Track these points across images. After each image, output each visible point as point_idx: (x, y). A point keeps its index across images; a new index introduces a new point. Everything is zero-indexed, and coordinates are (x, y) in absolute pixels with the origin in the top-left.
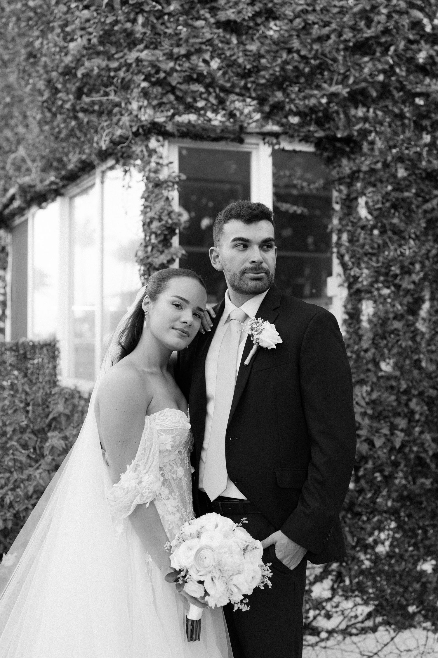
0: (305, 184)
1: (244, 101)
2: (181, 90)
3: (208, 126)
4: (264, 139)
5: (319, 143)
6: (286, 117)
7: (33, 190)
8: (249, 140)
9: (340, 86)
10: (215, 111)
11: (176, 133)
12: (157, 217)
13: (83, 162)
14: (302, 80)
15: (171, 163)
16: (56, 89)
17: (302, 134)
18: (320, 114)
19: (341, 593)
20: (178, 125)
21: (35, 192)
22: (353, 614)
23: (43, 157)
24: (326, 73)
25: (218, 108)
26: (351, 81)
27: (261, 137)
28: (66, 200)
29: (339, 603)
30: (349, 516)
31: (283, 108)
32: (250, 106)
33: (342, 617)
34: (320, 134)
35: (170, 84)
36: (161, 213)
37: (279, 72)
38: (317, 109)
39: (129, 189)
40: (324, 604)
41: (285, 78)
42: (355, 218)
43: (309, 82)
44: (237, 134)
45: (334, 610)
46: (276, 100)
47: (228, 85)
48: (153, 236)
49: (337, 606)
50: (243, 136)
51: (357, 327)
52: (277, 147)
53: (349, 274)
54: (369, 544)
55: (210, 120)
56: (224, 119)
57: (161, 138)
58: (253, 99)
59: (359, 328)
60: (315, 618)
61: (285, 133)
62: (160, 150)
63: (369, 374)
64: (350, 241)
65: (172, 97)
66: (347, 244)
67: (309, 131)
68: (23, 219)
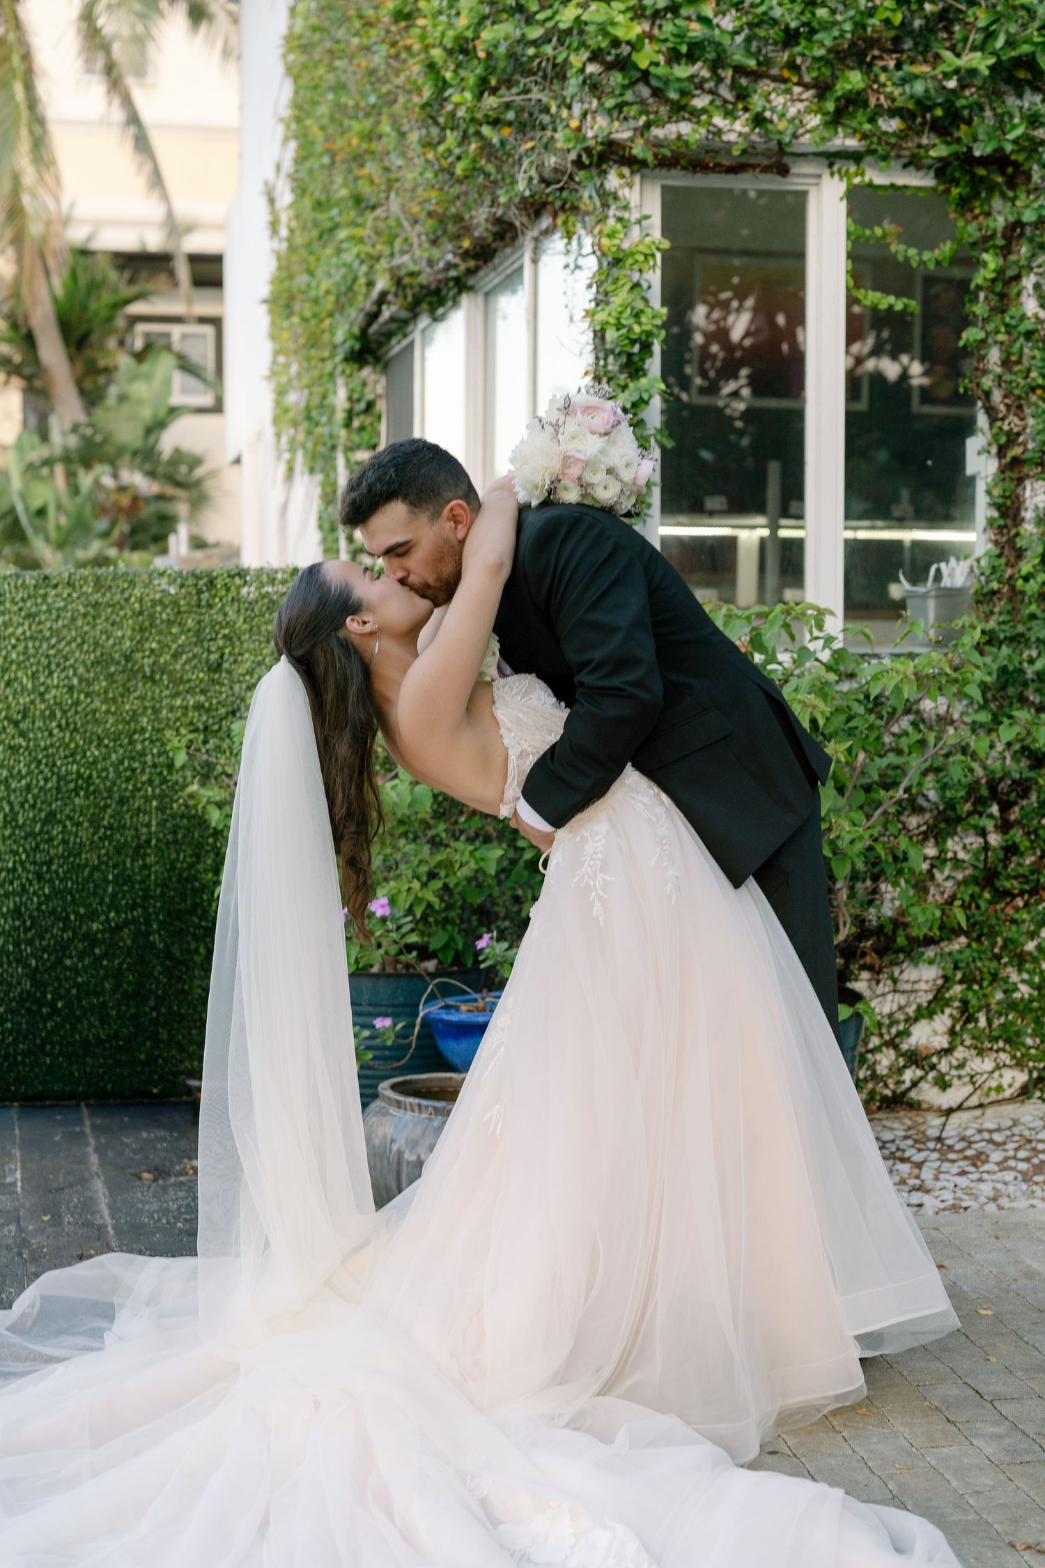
0: (912, 252)
1: (788, 91)
2: (657, 77)
3: (716, 144)
4: (831, 165)
5: (942, 170)
6: (872, 120)
7: (416, 281)
8: (798, 168)
9: (979, 54)
10: (730, 114)
11: (651, 160)
12: (612, 321)
13: (498, 221)
14: (908, 44)
15: (647, 217)
16: (445, 81)
17: (906, 153)
18: (939, 112)
19: (968, 1042)
20: (658, 144)
21: (422, 287)
22: (994, 1084)
23: (430, 214)
24: (957, 28)
25: (735, 108)
26: (1000, 42)
27: (826, 162)
28: (480, 299)
29: (965, 1060)
30: (987, 895)
31: (865, 103)
32: (801, 101)
33: (970, 1088)
34: (940, 151)
35: (635, 66)
36: (621, 313)
37: (853, 32)
38: (929, 103)
39: (578, 272)
40: (935, 1059)
41: (872, 43)
42: (1012, 317)
43: (921, 48)
44: (774, 159)
45: (954, 1072)
46: (848, 87)
47: (752, 63)
48: (611, 359)
49: (961, 1066)
50: (786, 160)
51: (1013, 532)
52: (857, 180)
53: (1001, 429)
54: (1030, 954)
55: (719, 132)
56: (747, 129)
57: (626, 171)
58: (807, 87)
59: (1017, 534)
60: (915, 1084)
61: (872, 152)
62: (624, 193)
63: (1033, 623)
64: (1006, 363)
65: (645, 92)
66: (999, 370)
67: (919, 146)
68: (405, 342)
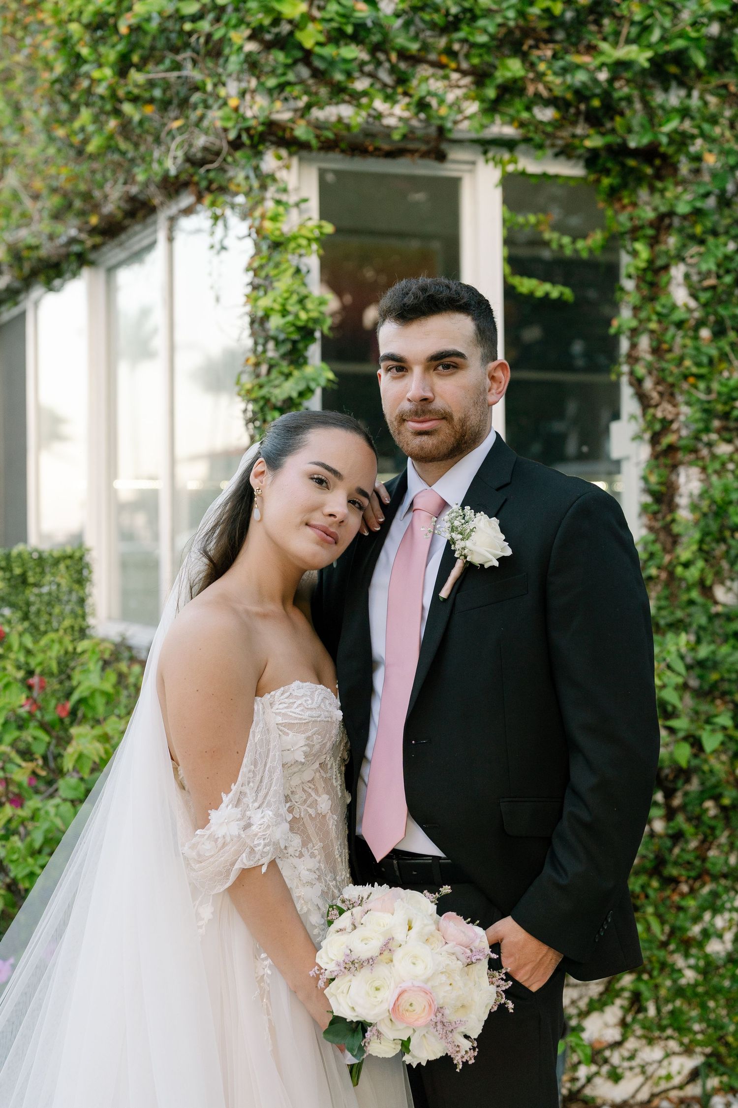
0: (566, 240)
1: (446, 77)
2: (322, 57)
3: (376, 128)
4: (485, 152)
5: (592, 159)
6: (528, 108)
7: (35, 254)
8: (456, 154)
9: (634, 48)
10: (390, 98)
11: (314, 142)
12: (277, 307)
13: (132, 199)
14: (560, 35)
15: (305, 200)
16: (78, 56)
17: (560, 142)
18: (596, 103)
19: (639, 1032)
20: (318, 126)
21: (40, 260)
22: (663, 1072)
23: (54, 190)
24: (606, 21)
25: (395, 93)
26: (656, 36)
27: (480, 149)
28: (101, 275)
29: (636, 1051)
30: (655, 884)
31: (522, 91)
32: (459, 87)
33: (640, 1079)
34: (595, 142)
35: (300, 46)
36: (287, 299)
37: (515, 19)
38: (588, 93)
39: (223, 253)
40: (607, 1053)
41: (527, 32)
42: (664, 306)
43: (574, 40)
44: (432, 144)
45: (626, 1064)
46: (509, 75)
47: (414, 47)
48: (271, 345)
49: (632, 1058)
50: (444, 146)
51: (669, 518)
52: (510, 168)
53: (654, 416)
54: (693, 939)
55: (379, 116)
56: (406, 114)
57: (284, 152)
58: (464, 73)
59: (673, 521)
60: (589, 1080)
61: (527, 140)
62: (282, 175)
63: (693, 609)
64: (656, 351)
65: (305, 72)
66: (649, 357)
67: (574, 136)
68: (15, 311)
